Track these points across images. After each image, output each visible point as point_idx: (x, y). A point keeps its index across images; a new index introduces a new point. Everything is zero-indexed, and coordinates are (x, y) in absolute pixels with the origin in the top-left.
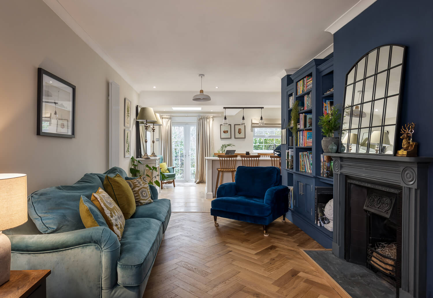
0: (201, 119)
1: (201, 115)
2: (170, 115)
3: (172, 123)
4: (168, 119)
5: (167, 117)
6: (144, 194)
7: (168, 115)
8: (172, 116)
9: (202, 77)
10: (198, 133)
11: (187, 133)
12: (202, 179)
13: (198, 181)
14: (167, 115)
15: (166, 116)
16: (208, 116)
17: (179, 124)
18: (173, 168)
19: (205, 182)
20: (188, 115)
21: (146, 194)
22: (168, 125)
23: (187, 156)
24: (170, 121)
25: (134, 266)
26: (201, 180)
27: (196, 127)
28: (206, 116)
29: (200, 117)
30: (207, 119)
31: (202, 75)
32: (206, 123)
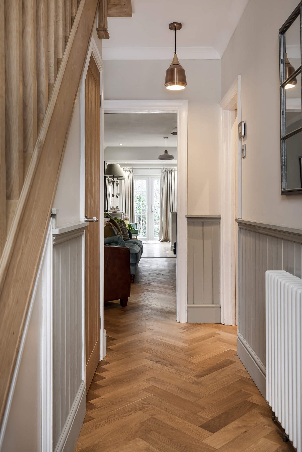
0: (165, 171)
1: (166, 167)
2: (132, 168)
3: (135, 176)
4: (130, 172)
5: (129, 169)
6: (125, 233)
7: (130, 168)
8: (134, 168)
9: (166, 139)
10: (162, 187)
11: (150, 187)
12: (166, 237)
13: (162, 239)
14: (128, 167)
15: (127, 169)
16: (173, 168)
17: (141, 177)
18: (136, 224)
19: (169, 240)
20: (151, 168)
21: (126, 233)
22: (130, 178)
23: (150, 211)
24: (131, 174)
25: (134, 254)
26: (165, 239)
27: (160, 180)
28: (171, 169)
29: (165, 170)
30: (172, 172)
31: (166, 138)
32: (170, 176)
